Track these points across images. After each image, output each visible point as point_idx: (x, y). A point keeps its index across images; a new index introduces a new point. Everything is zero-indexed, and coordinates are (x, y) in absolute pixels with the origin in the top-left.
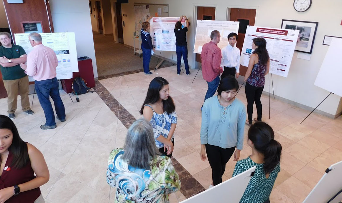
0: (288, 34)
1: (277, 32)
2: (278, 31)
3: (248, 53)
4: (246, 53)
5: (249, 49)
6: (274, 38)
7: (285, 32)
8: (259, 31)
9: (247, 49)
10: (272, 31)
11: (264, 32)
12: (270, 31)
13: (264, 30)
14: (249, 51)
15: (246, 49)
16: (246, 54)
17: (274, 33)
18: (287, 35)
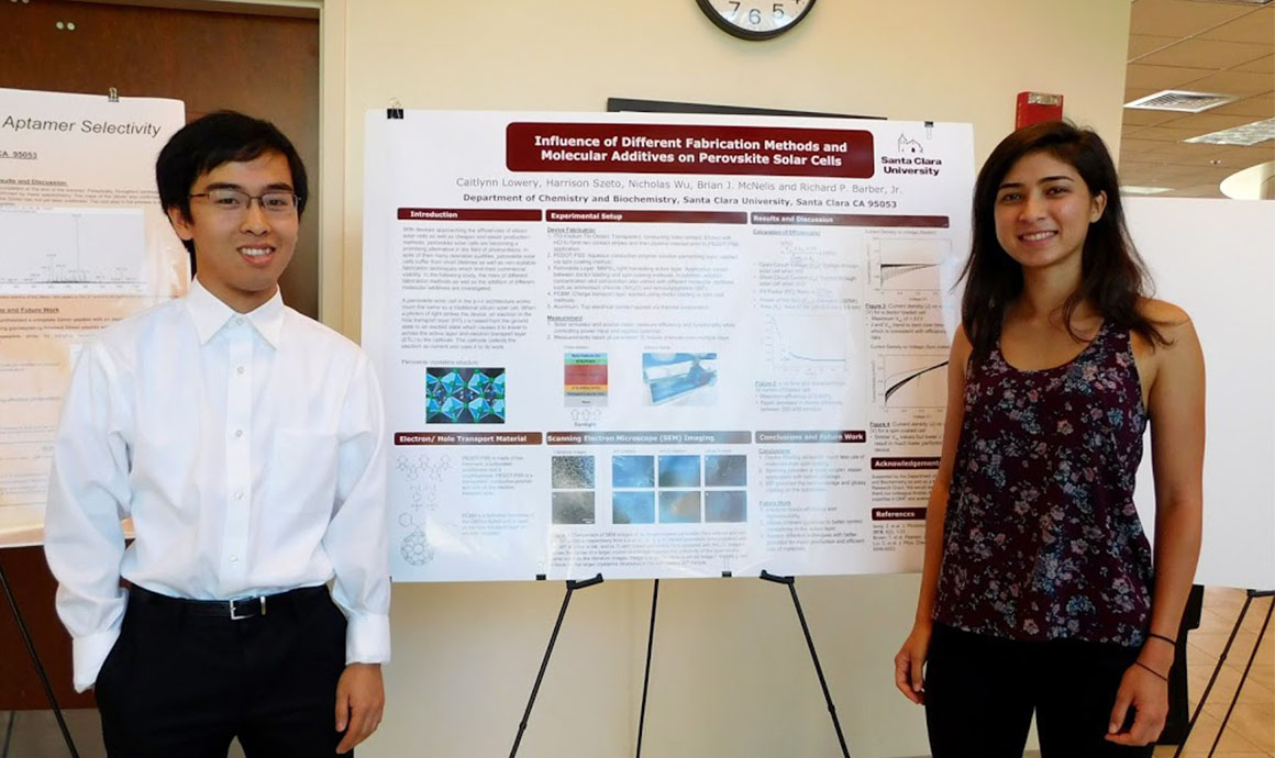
0: (878, 165)
1: (762, 152)
2: (768, 144)
3: (466, 417)
4: (434, 418)
5: (467, 373)
6: (749, 209)
7: (843, 148)
8: (545, 155)
9: (435, 372)
10: (705, 144)
11: (609, 166)
12: (685, 151)
13: (611, 142)
14: (468, 396)
15: (422, 378)
16: (435, 439)
17: (726, 159)
18: (868, 171)
